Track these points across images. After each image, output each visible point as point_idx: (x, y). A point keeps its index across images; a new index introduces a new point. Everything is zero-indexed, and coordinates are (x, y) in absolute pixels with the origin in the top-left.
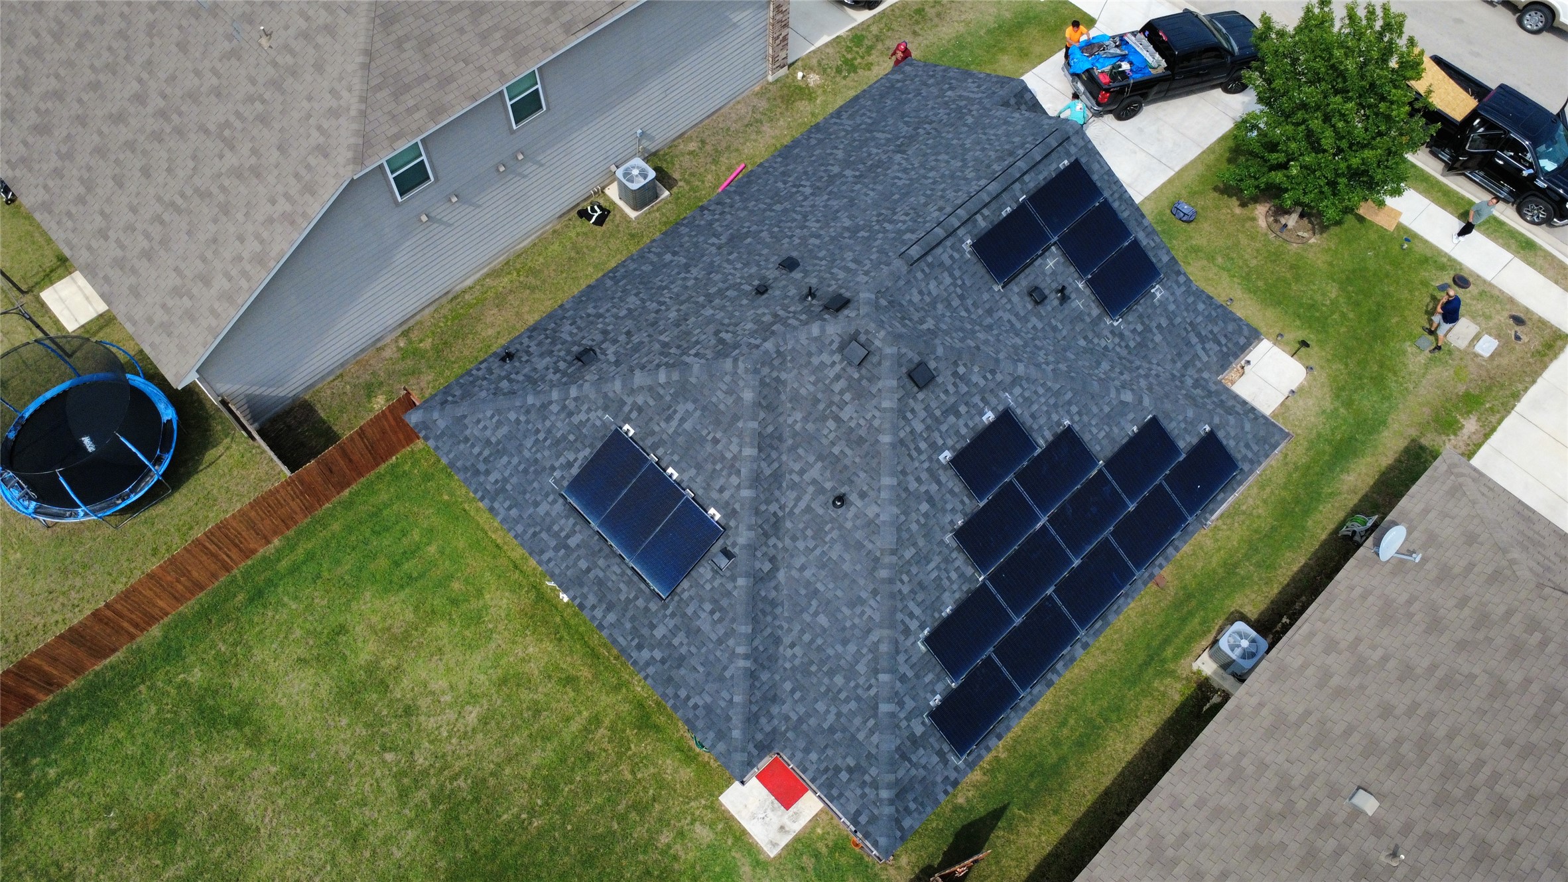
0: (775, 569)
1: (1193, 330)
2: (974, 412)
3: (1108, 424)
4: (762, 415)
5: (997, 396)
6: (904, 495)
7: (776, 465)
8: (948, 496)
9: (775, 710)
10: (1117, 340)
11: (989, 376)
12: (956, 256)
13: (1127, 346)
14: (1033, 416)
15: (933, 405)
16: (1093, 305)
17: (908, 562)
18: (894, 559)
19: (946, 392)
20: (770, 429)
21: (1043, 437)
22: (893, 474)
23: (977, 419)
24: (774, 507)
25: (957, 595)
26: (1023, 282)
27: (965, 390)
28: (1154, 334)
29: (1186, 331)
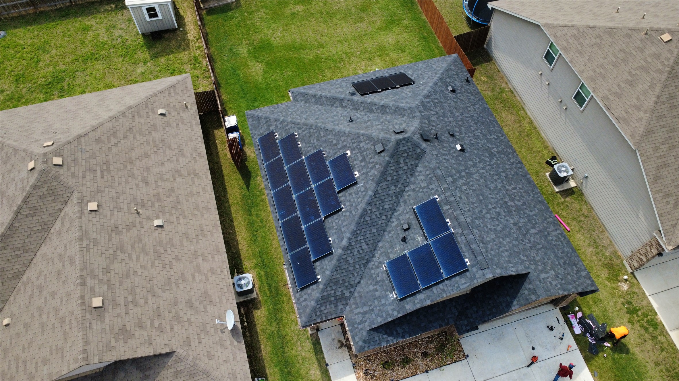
0: (343, 107)
1: (369, 310)
2: (360, 168)
3: (337, 228)
4: (393, 108)
5: (363, 179)
6: (341, 135)
7: (375, 111)
8: (335, 151)
9: (303, 102)
10: (377, 264)
11: (371, 178)
12: (433, 191)
13: (372, 268)
14: (351, 194)
15: (368, 152)
16: (395, 256)
17: (320, 133)
18: (322, 128)
19: (371, 158)
20: (388, 111)
21: (342, 196)
22: (349, 132)
23: (358, 169)
24: (362, 109)
25: (303, 149)
26: (414, 222)
27: (370, 167)
28: (374, 286)
29: (371, 305)
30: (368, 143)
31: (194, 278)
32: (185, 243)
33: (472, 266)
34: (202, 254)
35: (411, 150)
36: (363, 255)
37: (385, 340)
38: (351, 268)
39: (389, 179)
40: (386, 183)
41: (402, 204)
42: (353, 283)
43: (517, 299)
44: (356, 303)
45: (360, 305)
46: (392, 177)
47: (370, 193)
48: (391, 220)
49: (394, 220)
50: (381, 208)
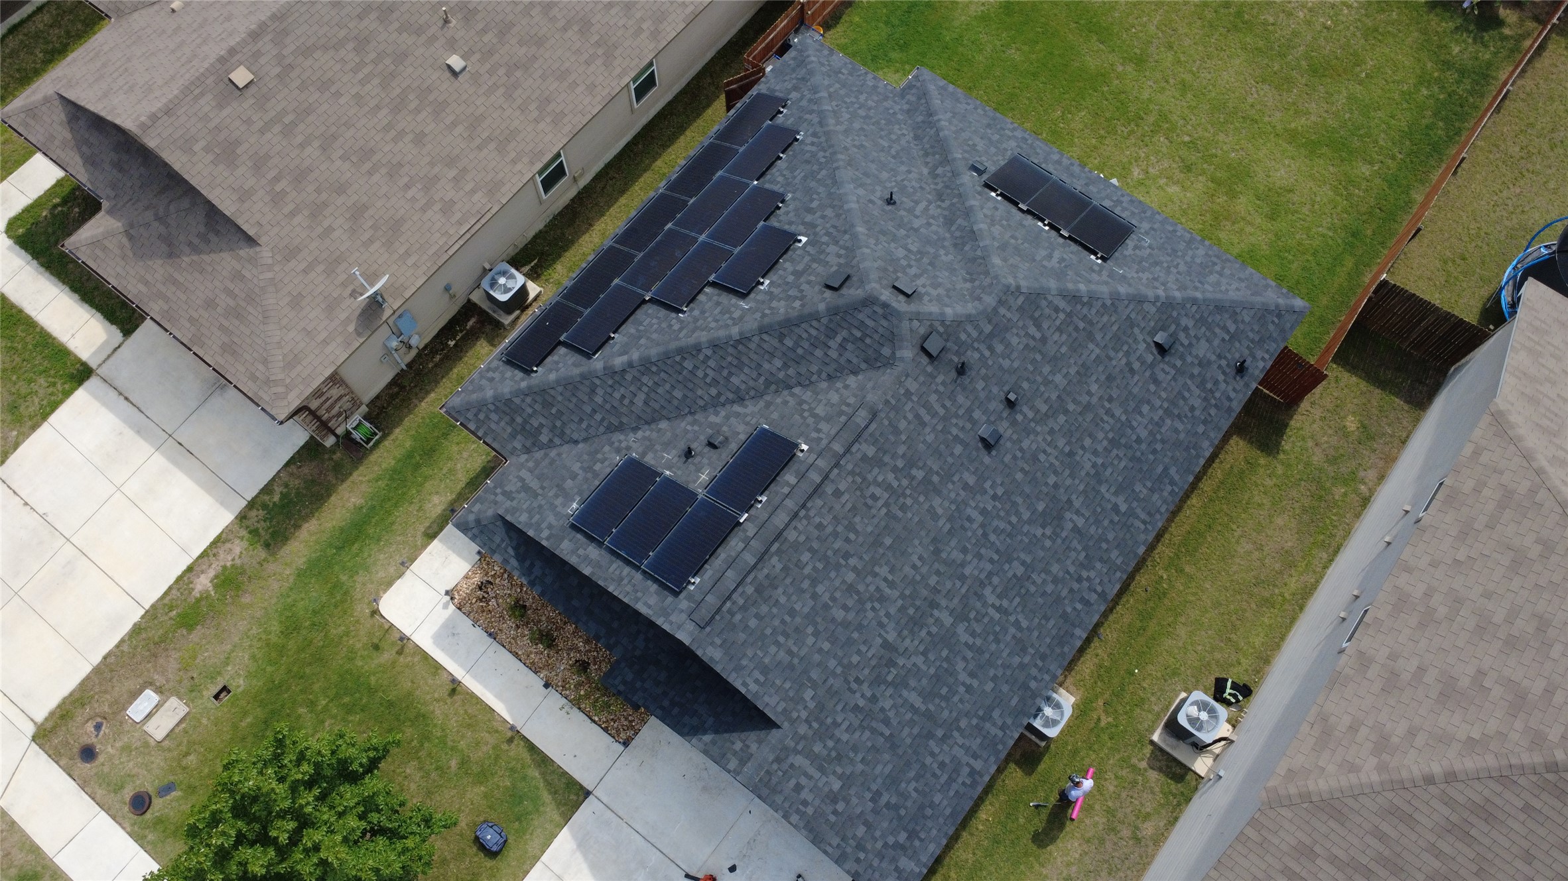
0: (932, 172)
1: (535, 491)
2: (780, 281)
3: (640, 332)
4: (979, 253)
5: (759, 302)
6: (835, 203)
7: (954, 228)
8: (794, 218)
9: (903, 107)
10: (624, 444)
11: (767, 311)
12: (814, 435)
13: (612, 444)
14: (718, 304)
15: (820, 269)
16: (652, 462)
17: (822, 169)
18: (836, 165)
19: (809, 282)
20: (967, 248)
21: (707, 295)
22: (848, 210)
23: (776, 279)
24: (945, 203)
25: (774, 170)
26: (732, 447)
27: (790, 293)
28: (581, 468)
29: (543, 488)
30: (839, 256)
31: (407, 187)
32: (459, 129)
33: (690, 597)
34: (464, 170)
35: (876, 337)
36: (624, 410)
37: (506, 556)
38: (588, 409)
39: (789, 342)
40: (775, 343)
41: (762, 404)
42: (568, 432)
43: (717, 737)
44: (537, 463)
45: (537, 472)
46: (797, 344)
47: (735, 331)
48: (718, 409)
49: (723, 413)
50: (725, 373)
